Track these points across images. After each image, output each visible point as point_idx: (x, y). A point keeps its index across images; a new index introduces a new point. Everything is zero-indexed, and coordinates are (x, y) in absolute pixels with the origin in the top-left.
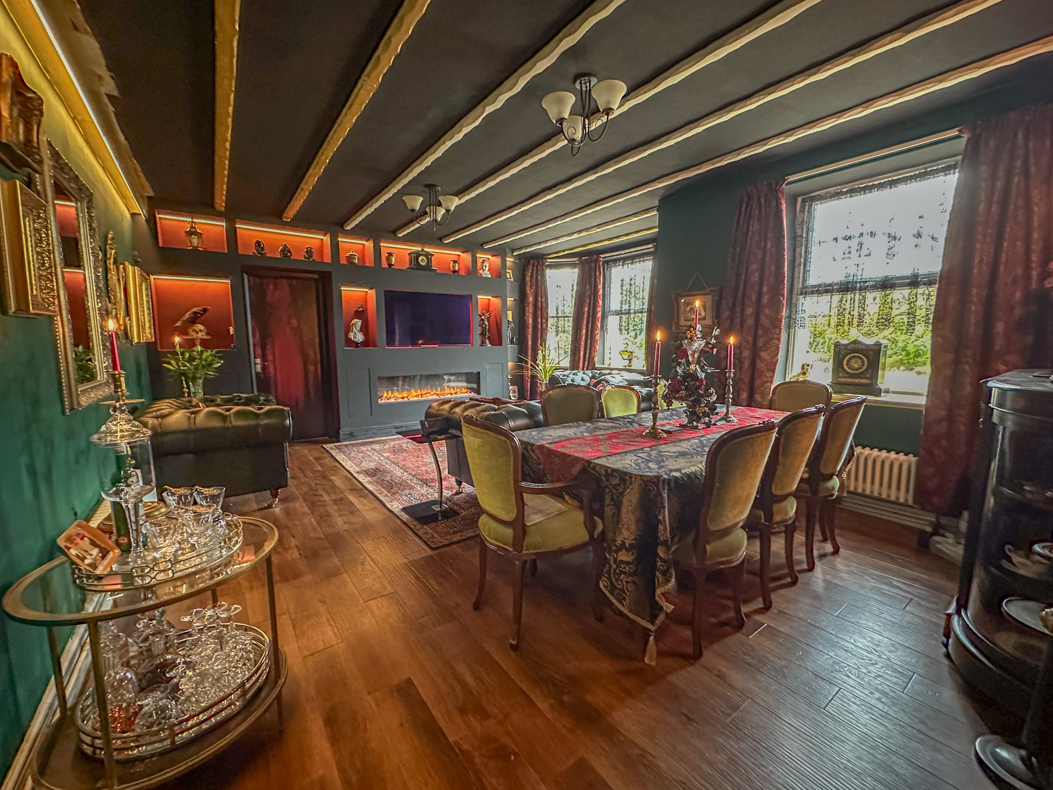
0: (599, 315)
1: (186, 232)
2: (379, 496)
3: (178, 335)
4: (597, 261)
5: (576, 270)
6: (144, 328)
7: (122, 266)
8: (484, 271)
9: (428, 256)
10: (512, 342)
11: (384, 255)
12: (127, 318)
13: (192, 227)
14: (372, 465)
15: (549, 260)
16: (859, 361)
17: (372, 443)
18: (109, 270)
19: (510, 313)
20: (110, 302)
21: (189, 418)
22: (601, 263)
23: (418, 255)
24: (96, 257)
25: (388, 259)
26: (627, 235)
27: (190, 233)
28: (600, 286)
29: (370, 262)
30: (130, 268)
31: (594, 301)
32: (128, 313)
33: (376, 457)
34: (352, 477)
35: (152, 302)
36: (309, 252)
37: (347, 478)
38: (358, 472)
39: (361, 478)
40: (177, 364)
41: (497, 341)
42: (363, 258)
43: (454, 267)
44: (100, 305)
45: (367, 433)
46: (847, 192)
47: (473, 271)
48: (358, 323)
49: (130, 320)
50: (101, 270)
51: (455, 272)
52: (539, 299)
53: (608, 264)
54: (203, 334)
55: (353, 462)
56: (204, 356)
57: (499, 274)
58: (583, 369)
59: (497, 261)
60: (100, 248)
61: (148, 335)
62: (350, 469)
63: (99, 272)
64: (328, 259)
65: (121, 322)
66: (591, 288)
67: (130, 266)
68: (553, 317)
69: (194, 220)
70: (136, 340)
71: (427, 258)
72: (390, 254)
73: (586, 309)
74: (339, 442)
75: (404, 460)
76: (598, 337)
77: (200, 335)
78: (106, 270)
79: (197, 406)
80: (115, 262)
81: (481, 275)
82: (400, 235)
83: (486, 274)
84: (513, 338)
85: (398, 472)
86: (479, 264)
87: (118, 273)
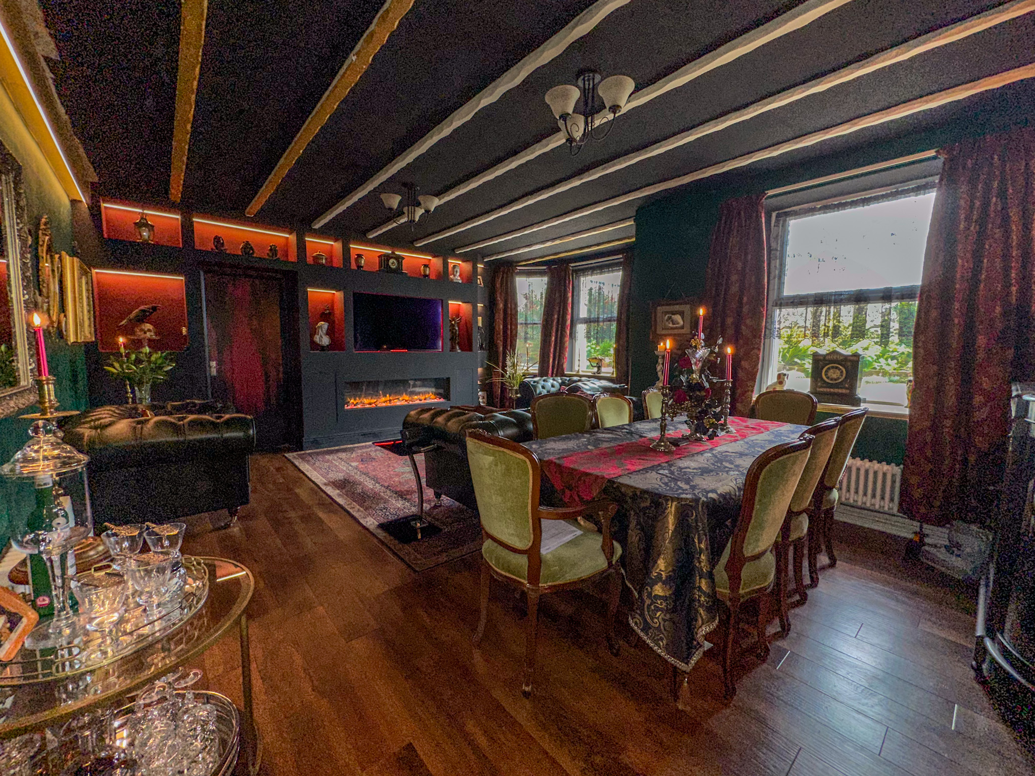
0: (569, 322)
1: (135, 224)
2: (351, 511)
3: (123, 335)
4: (566, 270)
5: (545, 279)
6: (82, 326)
7: (57, 256)
8: (454, 276)
9: (399, 259)
10: (481, 347)
11: (353, 256)
12: (62, 315)
13: (142, 218)
14: (340, 476)
15: (518, 268)
16: (838, 371)
17: (338, 451)
18: (41, 259)
19: (480, 318)
20: (40, 295)
21: (135, 428)
22: (570, 272)
23: (388, 257)
24: (23, 241)
25: (356, 260)
26: (598, 245)
27: (139, 225)
28: (570, 295)
29: (338, 262)
30: (67, 260)
31: (563, 309)
32: (63, 308)
33: (343, 466)
34: (319, 490)
35: (93, 297)
36: (273, 250)
37: (312, 489)
38: (325, 484)
39: (330, 491)
40: (121, 366)
41: (467, 346)
42: (330, 258)
43: (425, 271)
44: (27, 297)
45: (332, 441)
46: (820, 209)
47: (444, 275)
48: (324, 325)
49: (65, 316)
50: (29, 256)
51: (425, 276)
52: (509, 305)
53: (577, 274)
54: (152, 334)
55: (318, 472)
56: (153, 359)
57: (470, 280)
58: (552, 376)
59: (466, 266)
60: (30, 231)
61: (87, 334)
62: (316, 481)
63: (26, 258)
64: (293, 257)
65: (54, 318)
66: (561, 296)
67: (68, 257)
68: (522, 324)
69: (145, 212)
70: (72, 339)
71: (398, 261)
72: (359, 256)
73: (556, 316)
74: (302, 450)
75: (374, 470)
76: (567, 344)
77: (148, 334)
78: (36, 258)
79: (144, 414)
80: (49, 250)
81: (452, 280)
82: (371, 237)
83: (457, 279)
84: (482, 345)
85: (369, 484)
86: (450, 269)
87: (52, 262)
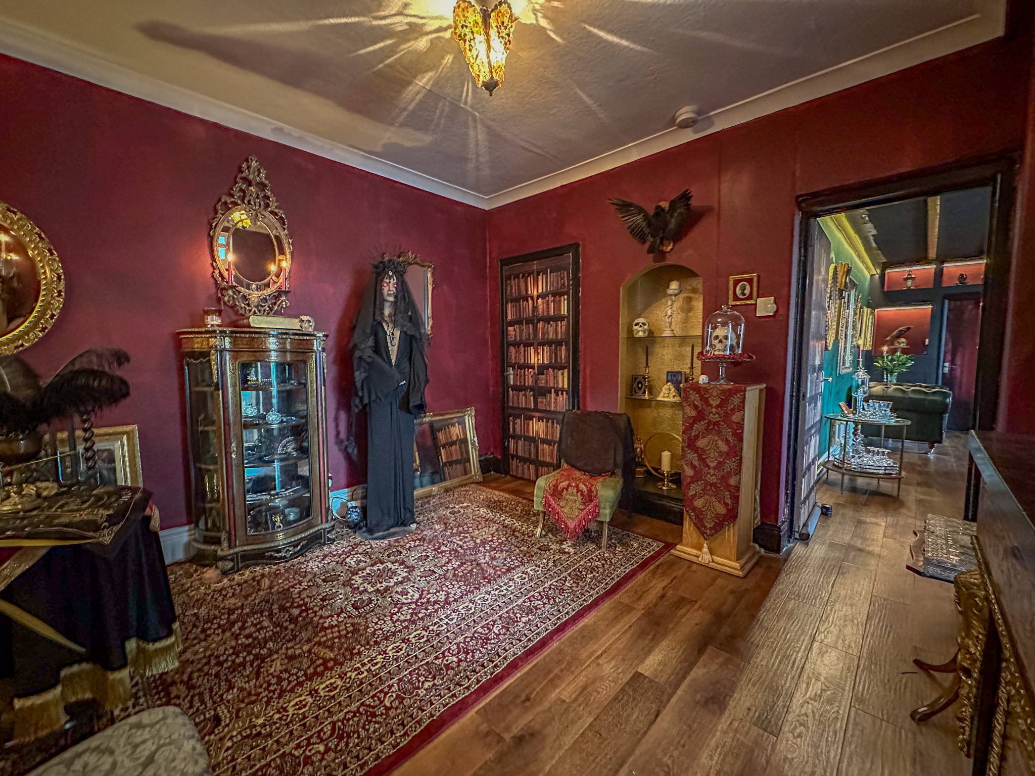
1: (904, 278)
3: (887, 346)
6: (867, 342)
13: (909, 273)
27: (907, 279)
30: (866, 309)
35: (874, 326)
40: (883, 363)
54: (904, 344)
56: (901, 359)
61: (869, 347)
69: (911, 269)
70: (862, 349)
77: (902, 345)
87: (860, 314)
